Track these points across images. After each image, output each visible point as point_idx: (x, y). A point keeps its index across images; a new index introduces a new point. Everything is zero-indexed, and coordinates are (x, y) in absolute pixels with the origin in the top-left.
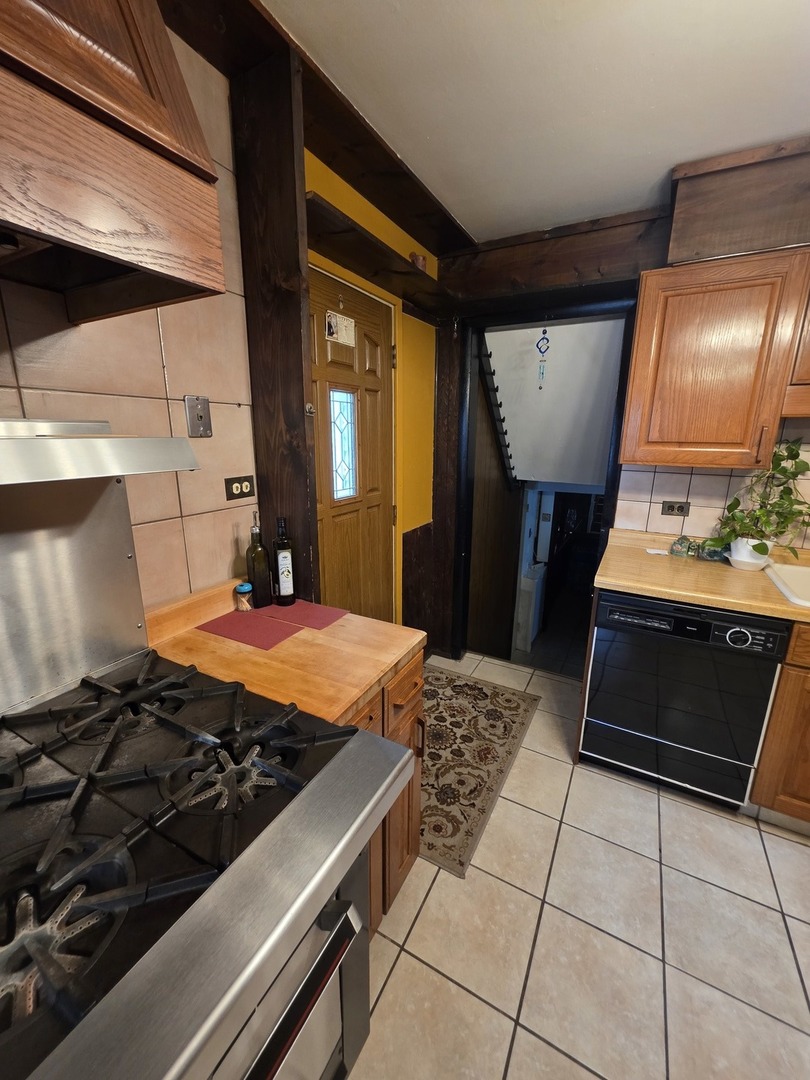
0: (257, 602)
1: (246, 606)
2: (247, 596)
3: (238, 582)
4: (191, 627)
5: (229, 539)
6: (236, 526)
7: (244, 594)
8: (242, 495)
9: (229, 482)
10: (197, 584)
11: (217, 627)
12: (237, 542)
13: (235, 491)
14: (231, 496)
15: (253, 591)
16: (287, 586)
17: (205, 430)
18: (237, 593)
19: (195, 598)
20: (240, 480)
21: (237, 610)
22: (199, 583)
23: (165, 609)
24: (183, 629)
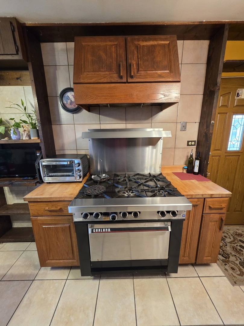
0: (188, 172)
1: (185, 171)
2: (186, 169)
3: (185, 166)
4: (171, 172)
5: (186, 155)
6: (189, 153)
7: (185, 169)
8: (192, 145)
9: (188, 142)
10: (175, 163)
11: (177, 174)
12: (188, 156)
13: (189, 144)
14: (188, 145)
15: (187, 169)
16: (196, 170)
17: (184, 129)
18: (184, 168)
19: (173, 166)
20: (192, 141)
21: (183, 172)
22: (176, 163)
23: (166, 166)
24: (169, 172)
